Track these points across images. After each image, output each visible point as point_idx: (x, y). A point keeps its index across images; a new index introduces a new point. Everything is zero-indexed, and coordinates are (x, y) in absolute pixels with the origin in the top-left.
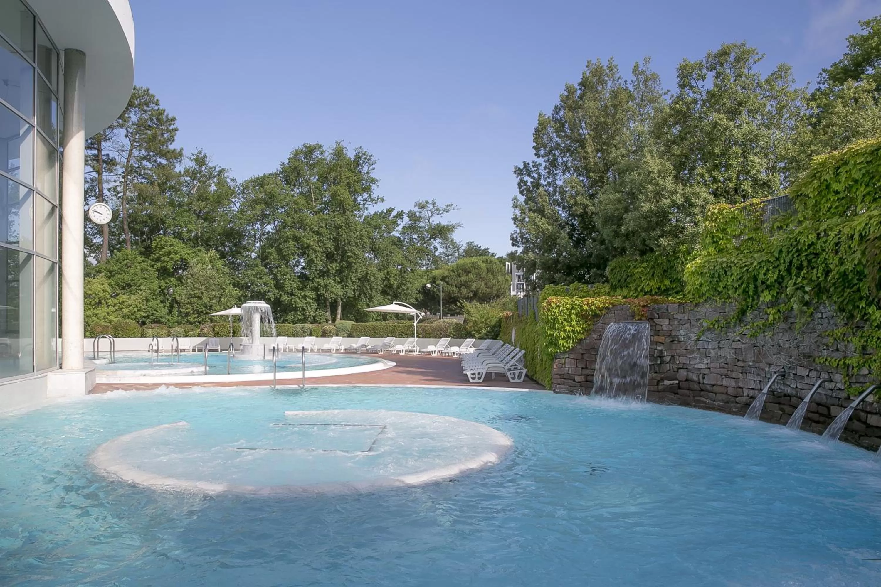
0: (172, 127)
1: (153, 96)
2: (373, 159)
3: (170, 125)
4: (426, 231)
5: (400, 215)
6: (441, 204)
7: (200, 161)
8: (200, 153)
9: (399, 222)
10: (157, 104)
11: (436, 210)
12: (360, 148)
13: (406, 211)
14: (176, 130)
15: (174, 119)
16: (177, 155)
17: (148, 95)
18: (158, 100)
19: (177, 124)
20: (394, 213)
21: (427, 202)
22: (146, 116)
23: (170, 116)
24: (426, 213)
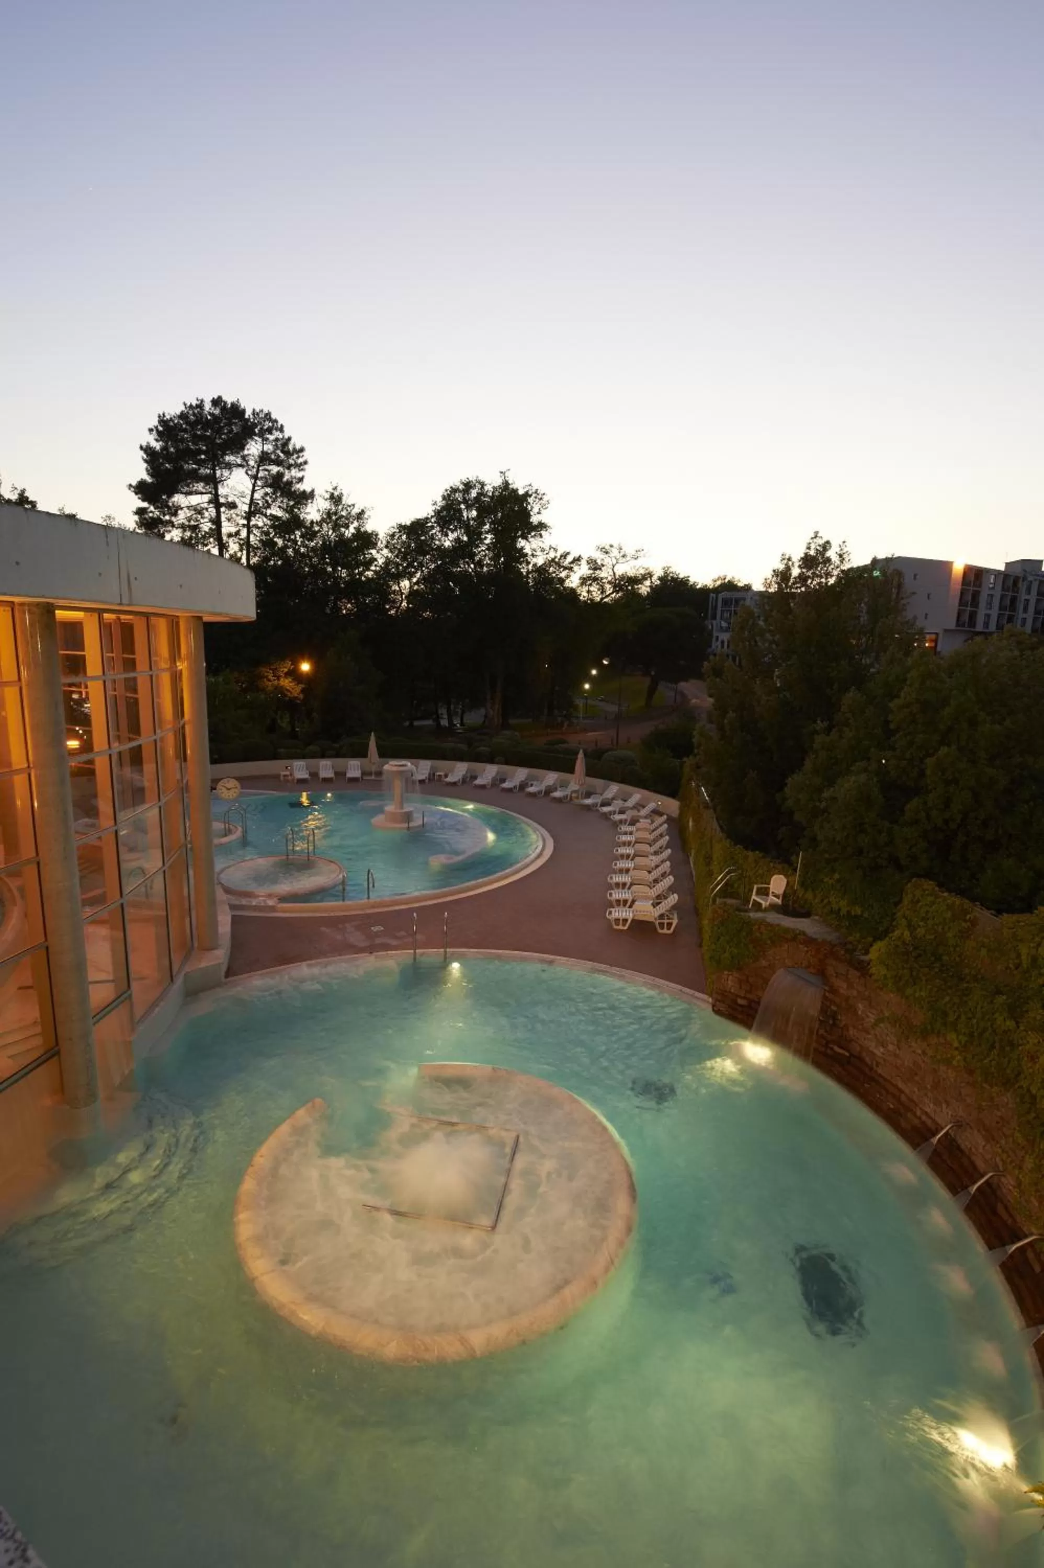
0: (300, 460)
1: (276, 421)
2: (545, 498)
3: (298, 458)
4: (609, 583)
5: (577, 560)
6: (630, 551)
7: (336, 499)
8: (335, 488)
9: (576, 568)
10: (281, 429)
11: (623, 556)
12: (530, 485)
13: (585, 557)
14: (306, 463)
15: (302, 450)
16: (307, 497)
17: (270, 420)
18: (282, 426)
19: (306, 455)
20: (570, 558)
21: (611, 546)
22: (269, 448)
23: (298, 447)
24: (608, 561)
